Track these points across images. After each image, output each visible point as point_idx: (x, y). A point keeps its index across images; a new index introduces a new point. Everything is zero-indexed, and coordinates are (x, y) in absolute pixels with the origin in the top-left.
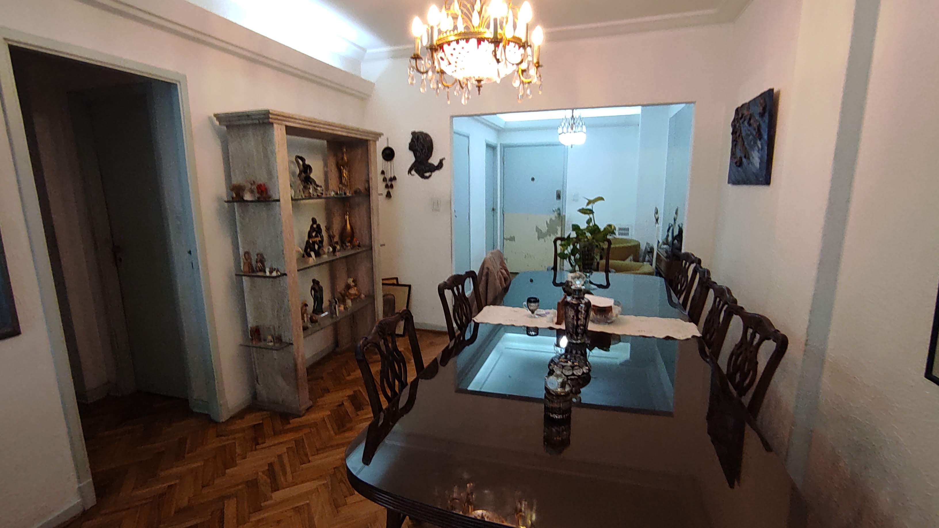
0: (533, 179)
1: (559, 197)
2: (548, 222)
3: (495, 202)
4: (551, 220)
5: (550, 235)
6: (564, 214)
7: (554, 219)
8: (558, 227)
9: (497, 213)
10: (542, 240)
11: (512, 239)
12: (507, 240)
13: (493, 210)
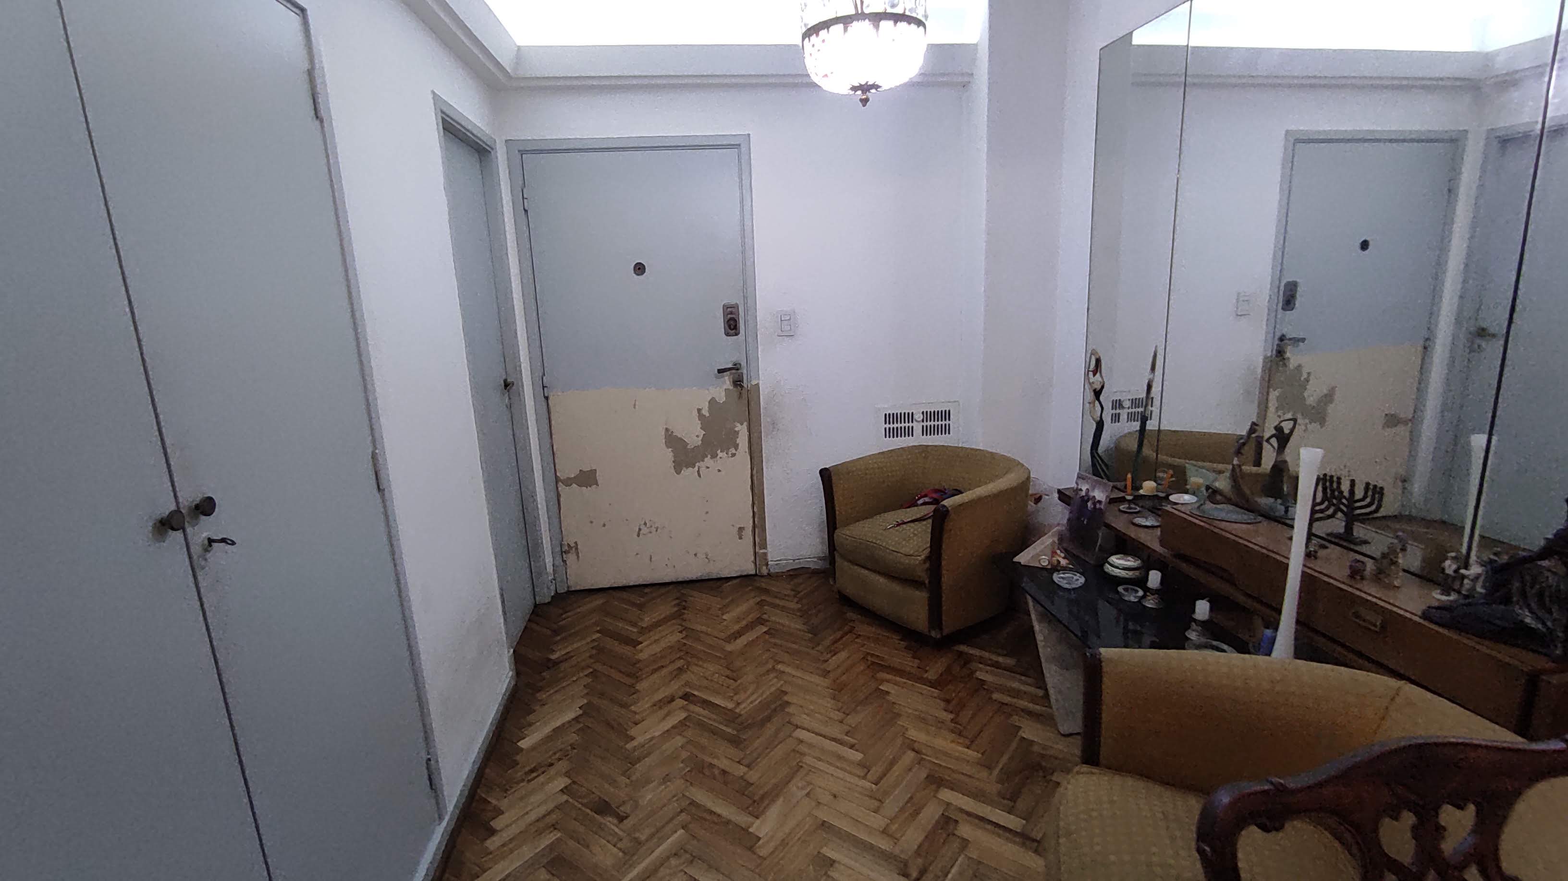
0: (640, 269)
1: (732, 326)
2: (705, 412)
3: (509, 356)
4: (712, 402)
5: (715, 456)
6: (754, 382)
7: (721, 398)
8: (738, 427)
9: (520, 394)
10: (687, 472)
11: (587, 479)
12: (568, 482)
13: (507, 385)
